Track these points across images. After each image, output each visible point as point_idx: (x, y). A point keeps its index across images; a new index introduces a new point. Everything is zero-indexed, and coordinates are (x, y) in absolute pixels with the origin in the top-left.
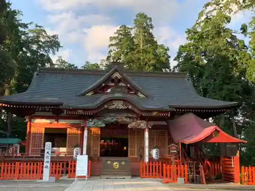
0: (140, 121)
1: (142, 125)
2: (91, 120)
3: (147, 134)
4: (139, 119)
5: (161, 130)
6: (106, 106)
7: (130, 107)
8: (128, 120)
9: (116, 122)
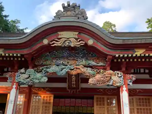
0: (111, 72)
1: (115, 78)
2: (23, 70)
3: (125, 96)
4: (108, 68)
5: (141, 97)
6: (46, 42)
7: (91, 42)
8: (89, 71)
9: (69, 74)
